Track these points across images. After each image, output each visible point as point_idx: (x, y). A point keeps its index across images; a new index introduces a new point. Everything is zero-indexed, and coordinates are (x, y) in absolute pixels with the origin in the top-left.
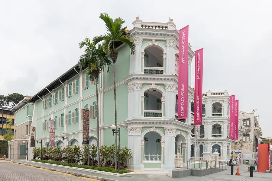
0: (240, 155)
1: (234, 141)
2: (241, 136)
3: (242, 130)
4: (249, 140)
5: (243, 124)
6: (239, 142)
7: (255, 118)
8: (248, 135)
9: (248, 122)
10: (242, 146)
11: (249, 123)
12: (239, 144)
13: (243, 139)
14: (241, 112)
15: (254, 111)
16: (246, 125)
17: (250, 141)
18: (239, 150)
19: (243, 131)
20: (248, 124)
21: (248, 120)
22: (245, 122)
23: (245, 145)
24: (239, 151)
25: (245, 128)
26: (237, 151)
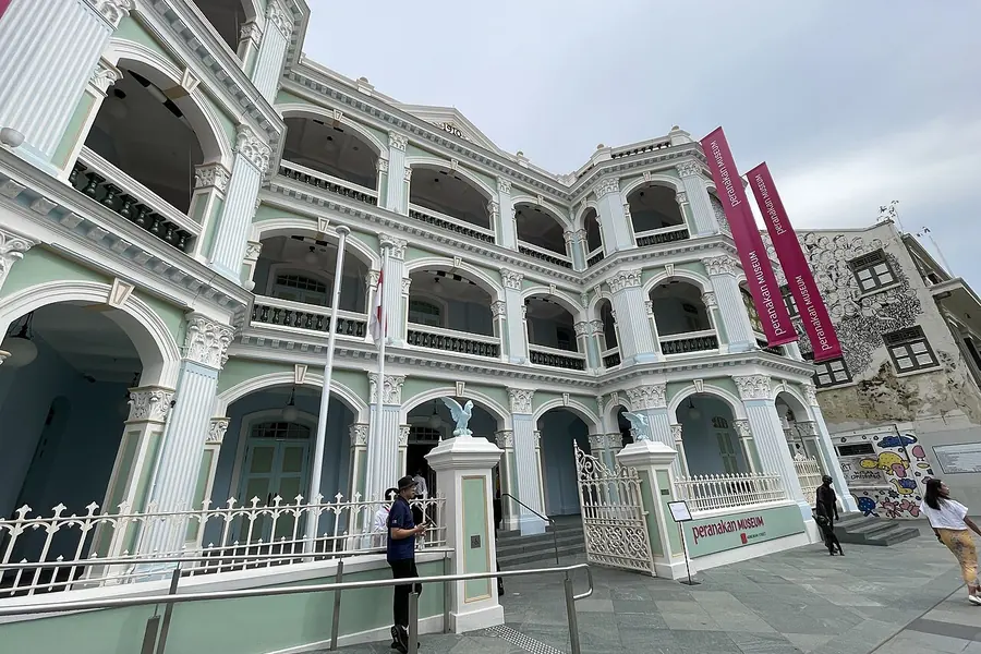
0: (920, 453)
1: (850, 380)
2: (876, 343)
3: (867, 313)
4: (933, 357)
5: (860, 282)
6: (879, 380)
7: (908, 241)
8: (916, 333)
9: (881, 268)
10: (906, 399)
11: (891, 271)
12: (886, 390)
13: (895, 360)
14: (827, 235)
15: (886, 213)
16: (879, 285)
17: (942, 366)
18: (901, 427)
19: (874, 319)
20: (886, 279)
21: (878, 257)
22: (865, 274)
23: (925, 387)
24: (905, 429)
25: (881, 299)
26: (886, 431)
